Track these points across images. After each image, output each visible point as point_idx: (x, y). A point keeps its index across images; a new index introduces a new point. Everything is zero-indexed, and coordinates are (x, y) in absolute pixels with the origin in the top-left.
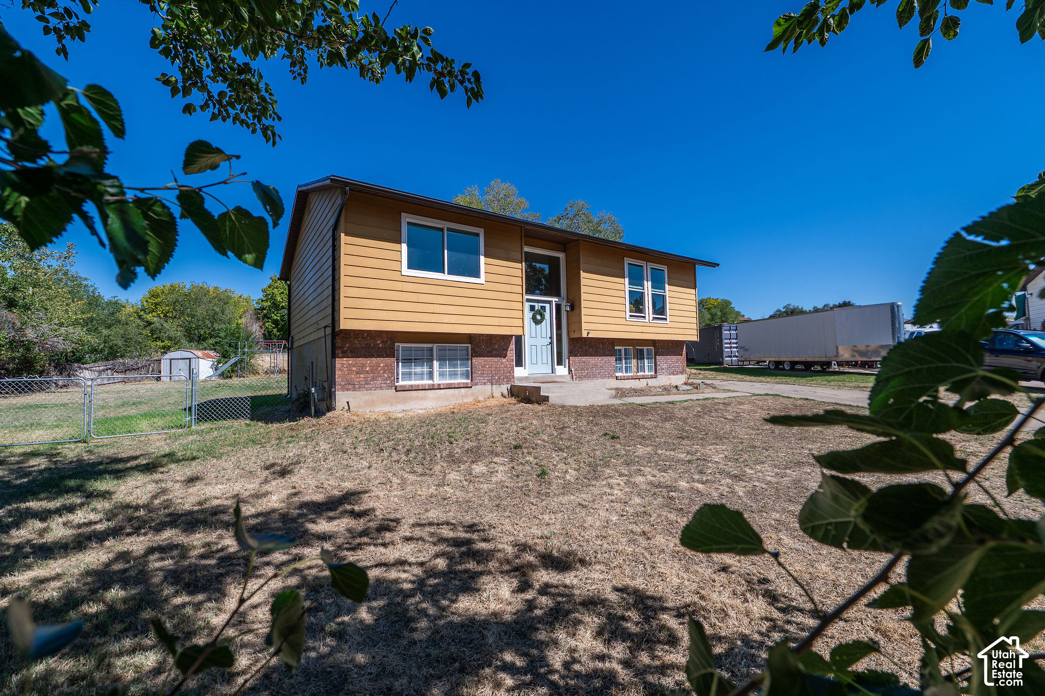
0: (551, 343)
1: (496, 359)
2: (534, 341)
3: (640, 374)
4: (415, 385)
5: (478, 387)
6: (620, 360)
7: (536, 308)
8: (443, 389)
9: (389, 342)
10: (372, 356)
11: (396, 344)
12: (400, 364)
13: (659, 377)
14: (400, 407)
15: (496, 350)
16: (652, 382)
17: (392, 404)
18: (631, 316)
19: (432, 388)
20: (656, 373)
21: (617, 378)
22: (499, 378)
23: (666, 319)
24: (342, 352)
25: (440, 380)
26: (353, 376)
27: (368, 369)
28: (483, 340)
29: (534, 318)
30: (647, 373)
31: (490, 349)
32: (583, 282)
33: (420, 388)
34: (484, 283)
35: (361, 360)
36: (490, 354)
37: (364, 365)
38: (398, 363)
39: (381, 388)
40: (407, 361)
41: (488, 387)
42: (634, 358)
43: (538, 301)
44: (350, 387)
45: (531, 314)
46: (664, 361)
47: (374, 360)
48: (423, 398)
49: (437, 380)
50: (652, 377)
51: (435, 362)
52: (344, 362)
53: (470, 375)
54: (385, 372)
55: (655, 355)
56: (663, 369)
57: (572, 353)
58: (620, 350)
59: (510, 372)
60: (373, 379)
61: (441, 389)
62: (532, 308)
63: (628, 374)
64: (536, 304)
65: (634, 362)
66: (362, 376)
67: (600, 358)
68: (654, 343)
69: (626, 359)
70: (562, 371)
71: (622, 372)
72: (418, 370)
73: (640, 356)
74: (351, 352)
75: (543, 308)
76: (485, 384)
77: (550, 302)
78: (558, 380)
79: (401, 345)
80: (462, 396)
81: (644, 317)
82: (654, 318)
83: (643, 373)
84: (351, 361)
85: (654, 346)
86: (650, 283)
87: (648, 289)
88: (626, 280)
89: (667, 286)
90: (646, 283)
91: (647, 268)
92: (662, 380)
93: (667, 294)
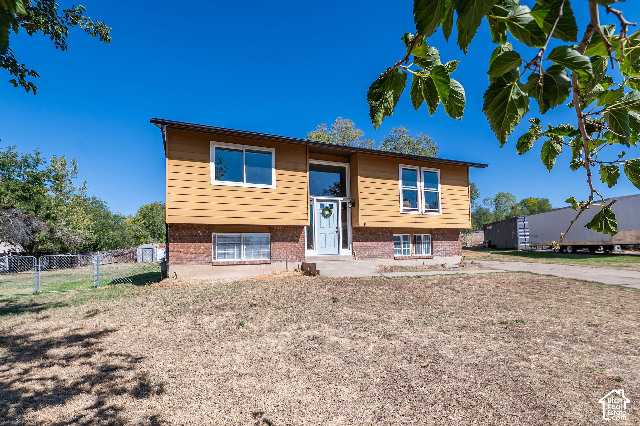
0: (338, 232)
1: (290, 244)
2: (323, 231)
3: (418, 255)
4: (226, 262)
5: (276, 263)
6: (399, 244)
7: (325, 206)
8: (248, 264)
9: (207, 232)
10: (195, 242)
11: (213, 233)
12: (216, 247)
13: (435, 258)
14: (215, 277)
15: (290, 237)
16: (429, 262)
17: (209, 275)
18: (404, 210)
19: (239, 264)
20: (432, 254)
21: (395, 258)
22: (293, 258)
23: (438, 212)
24: (174, 239)
25: (246, 258)
26: (181, 255)
27: (192, 250)
28: (279, 230)
29: (323, 213)
30: (424, 254)
31: (285, 236)
32: (360, 184)
33: (230, 264)
34: (275, 188)
35: (186, 245)
36: (285, 240)
37: (189, 248)
38: (214, 246)
39: (202, 263)
40: (222, 245)
41: (284, 263)
42: (412, 243)
43: (327, 201)
44: (179, 262)
45: (321, 210)
46: (439, 245)
47: (197, 244)
48: (233, 271)
49: (244, 259)
50: (428, 258)
51: (242, 245)
52: (175, 246)
53: (270, 255)
54: (204, 252)
55: (432, 241)
56: (439, 251)
57: (355, 239)
58: (399, 237)
59: (301, 253)
60: (196, 257)
61: (247, 265)
62: (322, 206)
63: (407, 255)
64: (325, 203)
65: (412, 246)
66: (188, 255)
67: (380, 243)
68: (431, 231)
69: (404, 243)
70: (346, 252)
71: (401, 253)
72: (231, 251)
73: (418, 241)
74: (180, 239)
75: (332, 206)
76: (281, 261)
77: (337, 201)
78: (343, 259)
79: (217, 234)
80: (263, 270)
81: (418, 210)
82: (426, 211)
83: (420, 255)
84: (180, 245)
85: (431, 234)
86: (423, 183)
87: (421, 188)
88: (401, 182)
89: (439, 185)
90: (419, 183)
91: (420, 172)
92: (438, 260)
93: (440, 191)
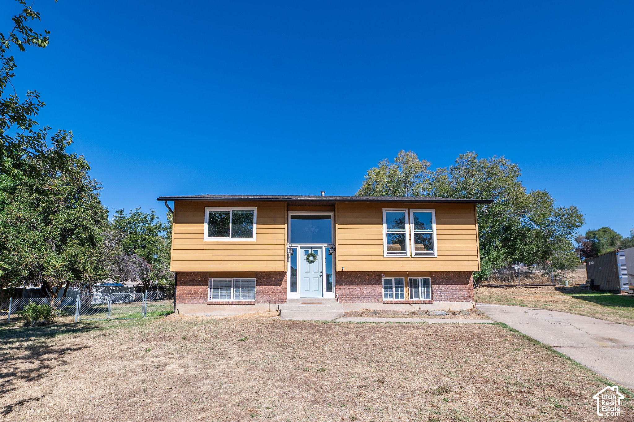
0: (322, 276)
1: (273, 287)
2: (307, 275)
3: (414, 299)
4: (217, 302)
5: (259, 304)
6: (391, 288)
7: (310, 252)
8: (236, 304)
9: (205, 277)
10: (195, 285)
11: (209, 278)
12: (212, 289)
13: (435, 303)
14: (209, 314)
15: (273, 281)
16: (424, 307)
17: (205, 312)
18: (388, 253)
19: (228, 304)
20: (432, 299)
21: (384, 302)
22: (275, 300)
23: (433, 254)
24: (180, 283)
25: (235, 299)
26: (185, 296)
27: (192, 292)
28: (264, 275)
29: (307, 259)
30: (422, 299)
31: (269, 281)
32: (338, 231)
33: (221, 303)
34: (255, 240)
35: (189, 287)
36: (269, 284)
37: (190, 290)
38: (210, 289)
39: (199, 302)
40: (216, 288)
41: (267, 305)
42: (406, 287)
43: (312, 248)
44: (183, 301)
45: (306, 256)
46: (440, 289)
47: (196, 287)
48: (223, 310)
49: (233, 300)
50: (425, 303)
51: (232, 289)
52: (181, 288)
53: (256, 297)
54: (201, 294)
55: (432, 284)
56: (441, 296)
57: (338, 283)
58: (391, 281)
59: (283, 296)
60: (195, 298)
61: (234, 305)
62: (306, 252)
63: (400, 300)
64: (310, 250)
65: (406, 290)
66: (189, 296)
67: (366, 287)
68: (430, 274)
69: (396, 287)
70: (330, 295)
71: (392, 297)
72: (224, 293)
73: (414, 285)
74: (184, 283)
75: (316, 252)
76: (264, 302)
77: (321, 247)
78: (324, 302)
79: (213, 279)
80: (248, 310)
81: (406, 253)
82: (416, 254)
83: (417, 299)
84: (184, 288)
85: (431, 277)
86: (412, 226)
87: (410, 231)
88: (385, 226)
89: (434, 226)
90: (407, 226)
91: (409, 214)
92: (439, 306)
93: (435, 232)
